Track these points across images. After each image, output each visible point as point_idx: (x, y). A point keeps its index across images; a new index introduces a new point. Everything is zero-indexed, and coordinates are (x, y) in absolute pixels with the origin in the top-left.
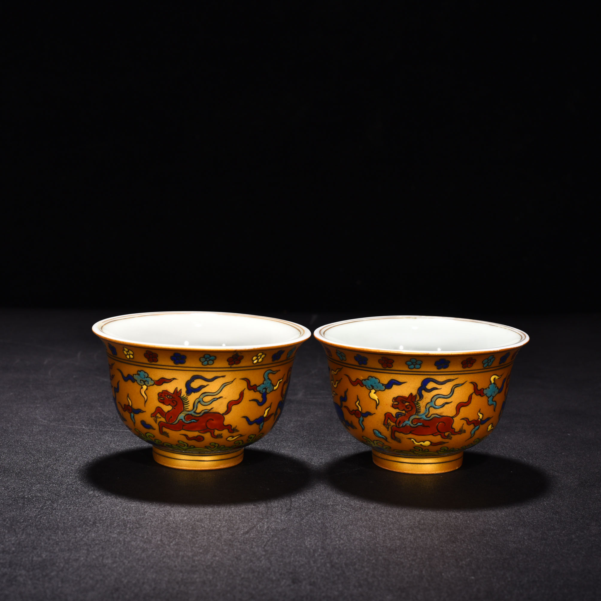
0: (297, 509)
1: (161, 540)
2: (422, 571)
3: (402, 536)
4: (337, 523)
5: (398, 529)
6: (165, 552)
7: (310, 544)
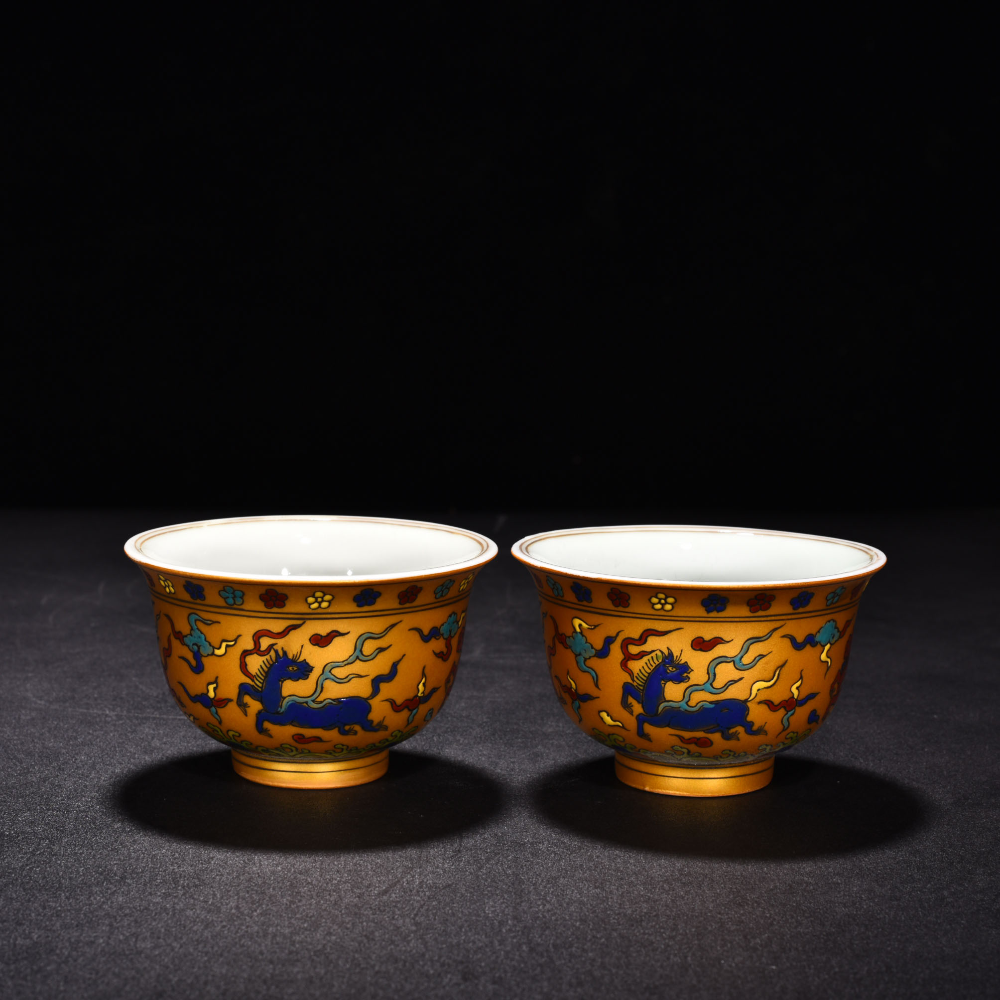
1: (237, 907)
2: (686, 957)
5: (644, 884)
6: (244, 928)
7: (493, 912)
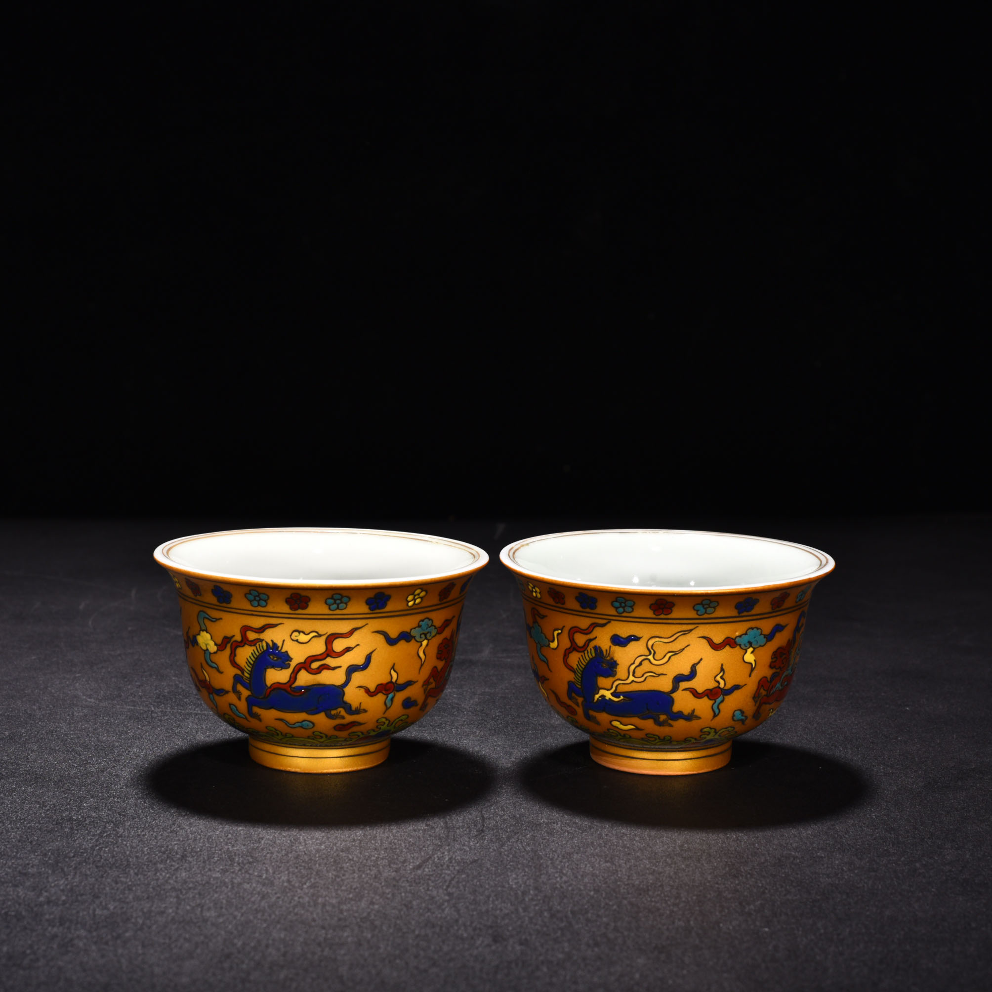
0: (493, 830)
3: (656, 869)
4: (555, 851)
